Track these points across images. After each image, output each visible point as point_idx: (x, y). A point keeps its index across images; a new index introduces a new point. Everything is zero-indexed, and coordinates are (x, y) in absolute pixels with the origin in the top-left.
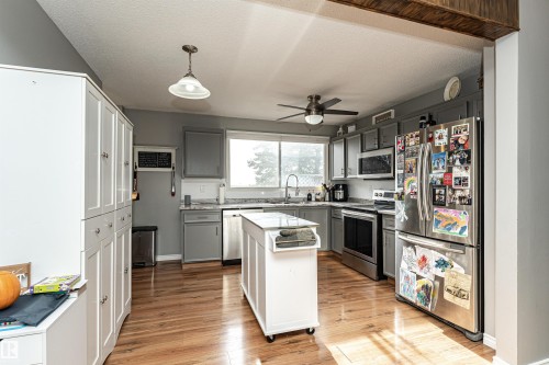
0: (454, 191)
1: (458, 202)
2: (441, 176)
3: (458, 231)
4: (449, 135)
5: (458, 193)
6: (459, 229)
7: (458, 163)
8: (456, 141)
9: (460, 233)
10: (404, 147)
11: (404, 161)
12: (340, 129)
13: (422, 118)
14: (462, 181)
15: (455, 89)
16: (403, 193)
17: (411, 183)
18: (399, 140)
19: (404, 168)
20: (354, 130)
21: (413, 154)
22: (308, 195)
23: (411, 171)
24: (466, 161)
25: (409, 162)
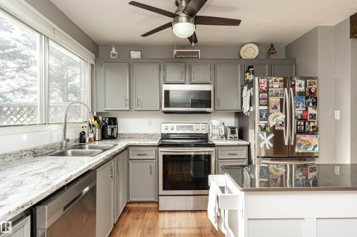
0: (309, 122)
1: (311, 130)
2: (301, 112)
3: (311, 149)
4: (306, 86)
5: (312, 124)
6: (312, 147)
7: (311, 104)
8: (310, 90)
9: (313, 150)
10: (268, 88)
11: (268, 99)
12: (114, 49)
13: (249, 67)
14: (313, 116)
15: (250, 52)
16: (267, 126)
17: (277, 118)
18: (262, 81)
19: (268, 105)
20: (139, 57)
21: (277, 95)
22: (81, 134)
23: (275, 107)
24: (315, 104)
25: (274, 100)
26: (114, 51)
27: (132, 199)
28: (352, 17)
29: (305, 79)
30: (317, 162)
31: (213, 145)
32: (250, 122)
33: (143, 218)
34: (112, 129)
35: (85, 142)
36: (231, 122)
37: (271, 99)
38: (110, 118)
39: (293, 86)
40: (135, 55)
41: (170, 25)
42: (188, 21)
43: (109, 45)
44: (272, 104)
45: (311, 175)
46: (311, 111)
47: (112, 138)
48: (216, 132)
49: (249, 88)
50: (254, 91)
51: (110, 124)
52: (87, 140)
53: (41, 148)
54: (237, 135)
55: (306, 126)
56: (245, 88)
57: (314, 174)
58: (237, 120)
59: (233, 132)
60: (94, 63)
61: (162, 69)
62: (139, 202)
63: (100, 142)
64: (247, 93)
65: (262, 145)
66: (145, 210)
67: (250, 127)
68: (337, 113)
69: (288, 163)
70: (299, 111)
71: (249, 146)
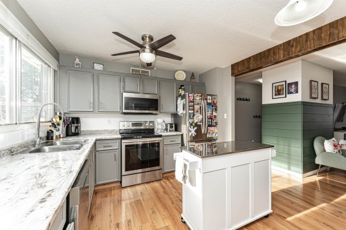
0: (213, 120)
1: (214, 124)
3: (214, 135)
4: (212, 100)
5: (215, 121)
7: (214, 110)
8: (214, 102)
10: (193, 99)
11: (193, 106)
12: (77, 60)
13: (182, 86)
14: (215, 117)
15: (181, 76)
16: (193, 122)
17: (198, 118)
18: (190, 95)
19: (193, 110)
20: (102, 69)
21: (198, 104)
22: (48, 132)
23: (198, 111)
24: (216, 110)
25: (197, 107)
26: (77, 61)
27: (98, 183)
28: (232, 65)
29: (211, 95)
30: (217, 141)
31: (160, 136)
32: (183, 120)
33: (111, 195)
34: (77, 127)
35: (52, 139)
36: (169, 120)
37: (196, 106)
38: (73, 118)
39: (206, 99)
40: (98, 67)
41: (138, 51)
42: (151, 52)
43: (72, 56)
44: (196, 110)
45: (214, 150)
46: (214, 114)
47: (76, 134)
48: (160, 127)
49: (182, 99)
50: (186, 101)
51: (73, 123)
52: (54, 138)
53: (16, 146)
54: (174, 129)
55: (212, 122)
56: (180, 99)
57: (216, 149)
58: (173, 119)
59: (171, 127)
60: (56, 69)
61: (122, 80)
62: (104, 184)
63: (65, 139)
64: (180, 102)
65: (190, 134)
66: (110, 190)
67: (183, 123)
68: (225, 115)
69: (204, 144)
70: (209, 114)
71: (182, 135)
